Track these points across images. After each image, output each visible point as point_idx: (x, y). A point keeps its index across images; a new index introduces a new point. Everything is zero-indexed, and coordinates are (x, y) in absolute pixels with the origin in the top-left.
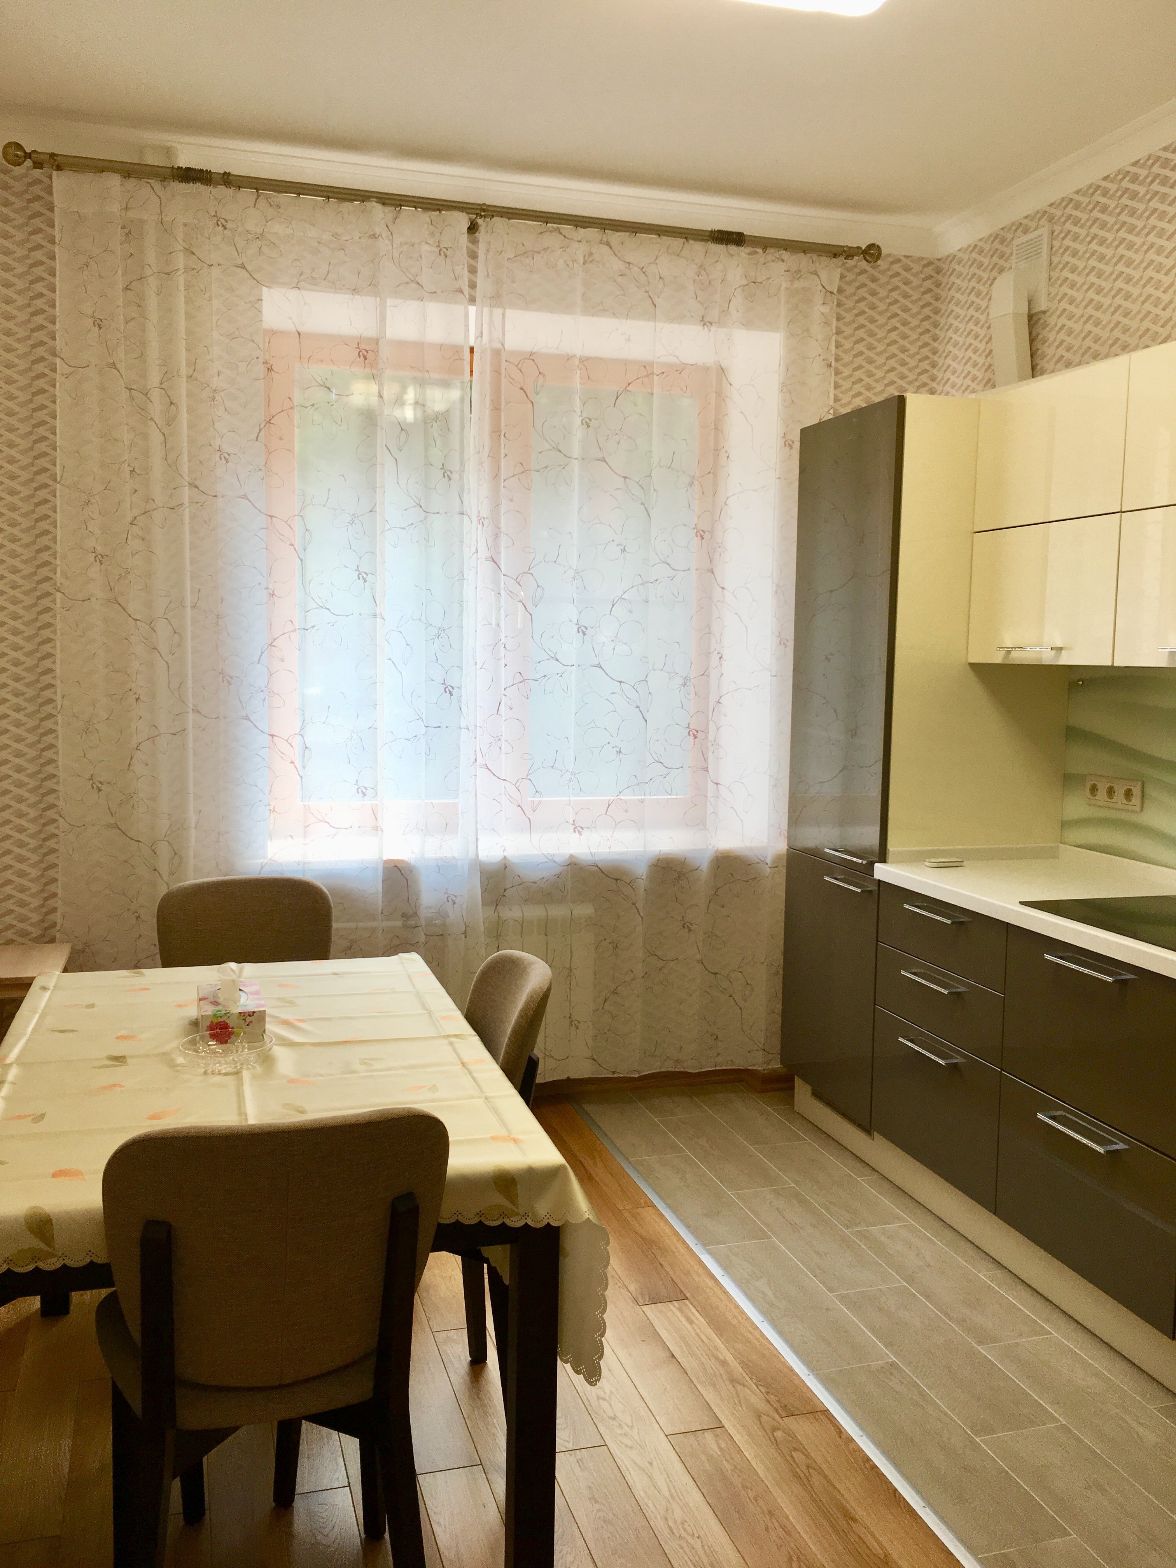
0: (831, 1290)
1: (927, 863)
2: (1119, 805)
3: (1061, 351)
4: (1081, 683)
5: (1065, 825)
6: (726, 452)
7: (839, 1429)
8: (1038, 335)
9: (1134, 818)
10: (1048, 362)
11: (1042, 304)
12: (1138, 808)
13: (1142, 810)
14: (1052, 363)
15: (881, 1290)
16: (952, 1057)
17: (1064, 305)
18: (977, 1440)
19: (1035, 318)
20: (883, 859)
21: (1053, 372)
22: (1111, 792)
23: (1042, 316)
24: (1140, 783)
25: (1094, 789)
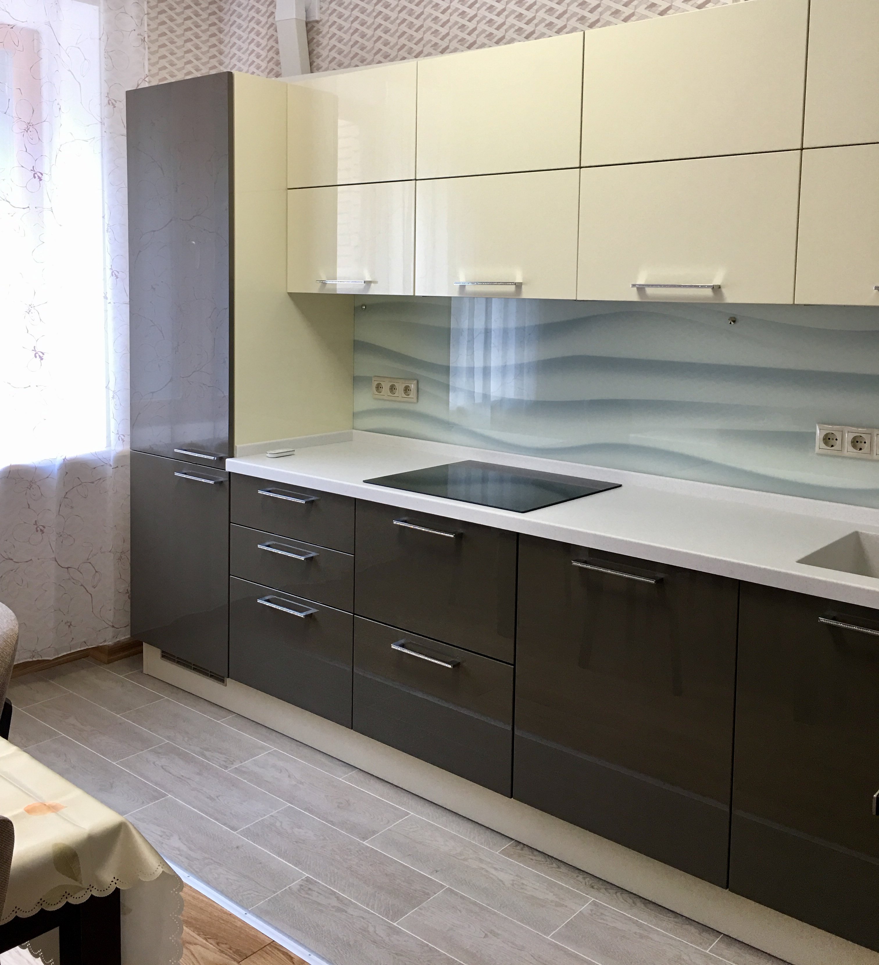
0: (233, 829)
1: (268, 455)
2: (399, 399)
3: (333, 54)
4: (364, 307)
5: (355, 415)
6: (58, 104)
7: (290, 956)
8: (313, 38)
9: (411, 407)
10: (323, 61)
11: (316, 16)
12: (415, 400)
13: (418, 401)
14: (327, 61)
15: (272, 816)
16: (308, 610)
17: (334, 18)
18: (395, 924)
19: (310, 26)
20: (232, 456)
21: (327, 69)
22: (392, 388)
23: (315, 24)
24: (415, 382)
25: (379, 387)
